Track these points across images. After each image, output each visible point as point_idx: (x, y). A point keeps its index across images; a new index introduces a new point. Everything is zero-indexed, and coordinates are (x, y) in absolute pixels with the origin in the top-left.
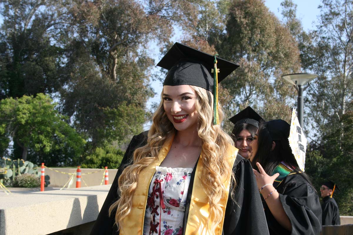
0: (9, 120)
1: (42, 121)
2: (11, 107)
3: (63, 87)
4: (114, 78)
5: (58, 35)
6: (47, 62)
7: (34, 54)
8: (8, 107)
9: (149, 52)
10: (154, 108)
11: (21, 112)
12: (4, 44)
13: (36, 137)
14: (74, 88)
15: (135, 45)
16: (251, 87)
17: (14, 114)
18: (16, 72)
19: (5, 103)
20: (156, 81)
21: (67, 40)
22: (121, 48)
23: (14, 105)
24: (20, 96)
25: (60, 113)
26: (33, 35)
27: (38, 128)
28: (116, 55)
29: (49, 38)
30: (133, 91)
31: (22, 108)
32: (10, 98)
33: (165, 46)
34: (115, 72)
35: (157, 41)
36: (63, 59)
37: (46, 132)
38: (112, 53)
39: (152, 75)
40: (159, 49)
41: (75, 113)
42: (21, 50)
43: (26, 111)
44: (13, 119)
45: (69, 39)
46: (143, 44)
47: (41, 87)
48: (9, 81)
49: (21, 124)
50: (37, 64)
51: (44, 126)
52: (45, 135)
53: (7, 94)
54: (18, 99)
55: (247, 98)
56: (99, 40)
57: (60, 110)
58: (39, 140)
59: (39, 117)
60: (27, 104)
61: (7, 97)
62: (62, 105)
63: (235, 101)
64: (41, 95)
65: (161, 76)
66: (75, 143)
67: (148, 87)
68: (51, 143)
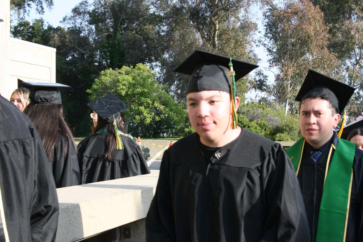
0: (109, 91)
1: (141, 92)
2: (111, 78)
3: (164, 56)
4: (216, 45)
5: (158, 2)
6: (147, 31)
7: (134, 23)
8: (108, 78)
9: (251, 16)
10: (258, 76)
11: (120, 83)
12: (104, 14)
13: (136, 109)
14: (175, 57)
15: (237, 10)
16: (361, 50)
17: (114, 86)
18: (117, 42)
19: (105, 75)
20: (260, 47)
21: (167, 7)
22: (222, 13)
23: (114, 76)
24: (120, 67)
25: (160, 82)
26: (133, 3)
27: (139, 99)
28: (217, 21)
29: (148, 6)
30: (235, 58)
31: (122, 79)
32: (109, 70)
33: (268, 10)
34: (216, 39)
35: (259, 4)
36: (162, 27)
37: (146, 103)
38: (213, 19)
39: (256, 40)
40: (261, 13)
41: (176, 83)
42: (121, 20)
43: (125, 82)
44: (113, 90)
45: (168, 6)
46: (245, 8)
47: (141, 57)
48: (109, 51)
49: (121, 96)
50: (137, 33)
51: (144, 97)
52: (144, 107)
53: (107, 65)
54: (117, 70)
55: (358, 62)
56: (199, 5)
57: (160, 80)
58: (140, 111)
59: (139, 88)
60: (126, 74)
61: (107, 69)
62: (163, 74)
63: (344, 65)
64: (140, 65)
65: (265, 41)
66: (175, 114)
67: (252, 53)
68: (151, 115)
